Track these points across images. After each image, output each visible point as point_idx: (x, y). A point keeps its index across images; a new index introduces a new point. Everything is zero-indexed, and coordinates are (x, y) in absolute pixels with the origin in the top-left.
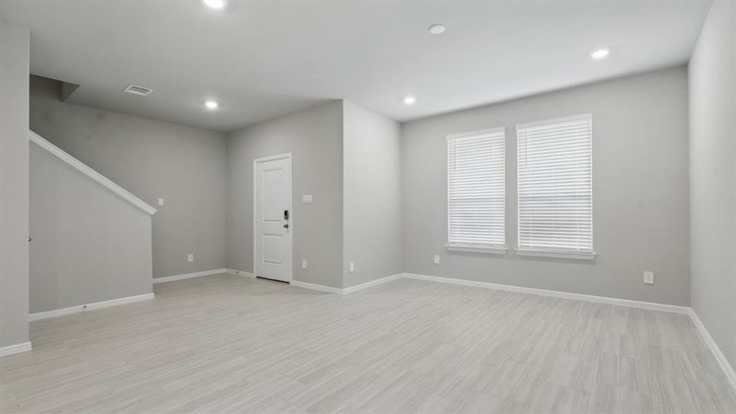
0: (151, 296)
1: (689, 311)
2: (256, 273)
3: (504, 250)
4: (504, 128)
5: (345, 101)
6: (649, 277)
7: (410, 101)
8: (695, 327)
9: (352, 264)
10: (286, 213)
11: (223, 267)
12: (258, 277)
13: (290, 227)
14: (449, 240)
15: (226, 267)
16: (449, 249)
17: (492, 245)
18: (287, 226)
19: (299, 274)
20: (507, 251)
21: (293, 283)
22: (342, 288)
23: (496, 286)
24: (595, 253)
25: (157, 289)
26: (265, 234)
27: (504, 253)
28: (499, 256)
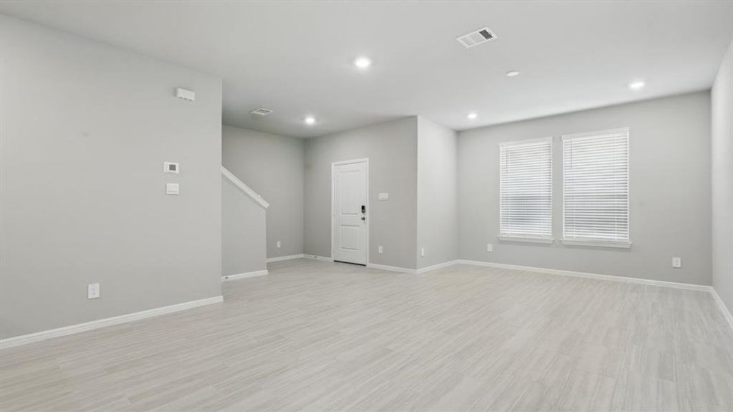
0: (265, 272)
1: (711, 289)
2: (333, 258)
3: (550, 240)
4: (551, 138)
5: (419, 118)
6: (677, 262)
7: (472, 116)
8: (714, 300)
9: (423, 250)
10: (363, 208)
11: (301, 253)
12: (335, 261)
13: (367, 220)
14: (501, 232)
15: (304, 252)
16: (501, 239)
17: (540, 236)
18: (364, 219)
19: (374, 257)
20: (554, 241)
21: (369, 265)
22: (415, 268)
23: (543, 270)
24: (630, 243)
25: (270, 267)
26: (342, 225)
27: (551, 242)
28: (546, 245)
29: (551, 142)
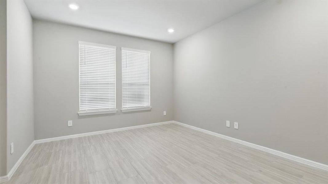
4: (115, 47)
16: (80, 115)
17: (108, 109)
24: (151, 107)
27: (115, 112)
28: (113, 114)
29: (115, 49)
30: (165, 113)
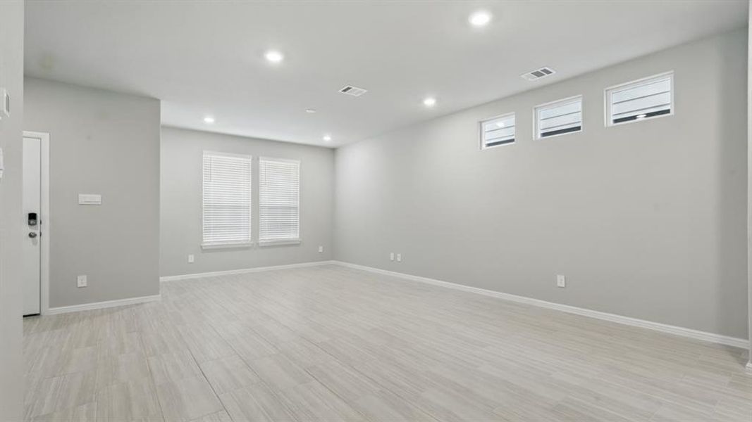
4: (251, 156)
5: (161, 103)
10: (33, 216)
13: (45, 236)
14: (204, 241)
16: (203, 248)
17: (240, 241)
18: (32, 236)
20: (253, 244)
21: (51, 312)
24: (300, 240)
27: (250, 245)
28: (247, 248)
29: (250, 160)
30: (321, 250)
